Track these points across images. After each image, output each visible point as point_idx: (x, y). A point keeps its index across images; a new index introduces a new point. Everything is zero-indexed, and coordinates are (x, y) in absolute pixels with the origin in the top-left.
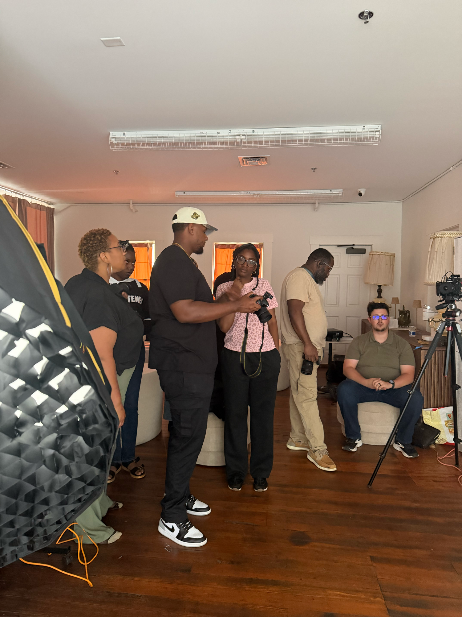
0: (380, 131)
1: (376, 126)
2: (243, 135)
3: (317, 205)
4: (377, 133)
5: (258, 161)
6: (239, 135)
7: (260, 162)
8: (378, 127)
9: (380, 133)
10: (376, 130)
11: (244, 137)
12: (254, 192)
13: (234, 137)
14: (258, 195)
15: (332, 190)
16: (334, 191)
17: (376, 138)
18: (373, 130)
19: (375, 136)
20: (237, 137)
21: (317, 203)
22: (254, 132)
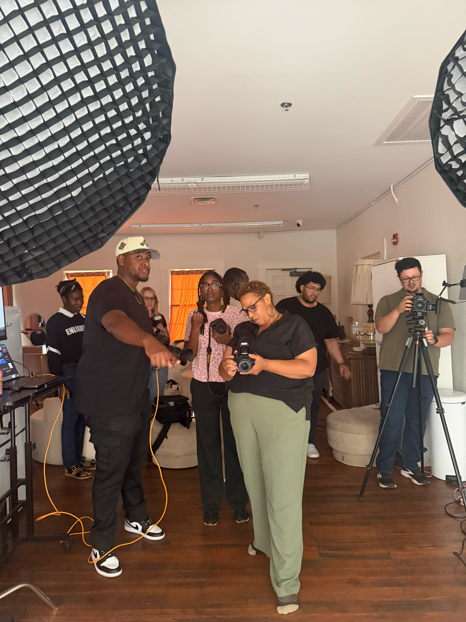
0: (308, 179)
1: (305, 175)
2: (194, 183)
3: (262, 234)
4: (306, 180)
5: (208, 201)
6: (190, 183)
7: (209, 202)
8: (307, 175)
9: (309, 181)
10: (305, 178)
11: (195, 184)
12: (205, 224)
13: (186, 184)
14: (208, 227)
15: (274, 222)
16: (276, 223)
17: (305, 184)
18: (302, 178)
19: (304, 183)
20: (189, 184)
21: (262, 232)
22: (203, 180)
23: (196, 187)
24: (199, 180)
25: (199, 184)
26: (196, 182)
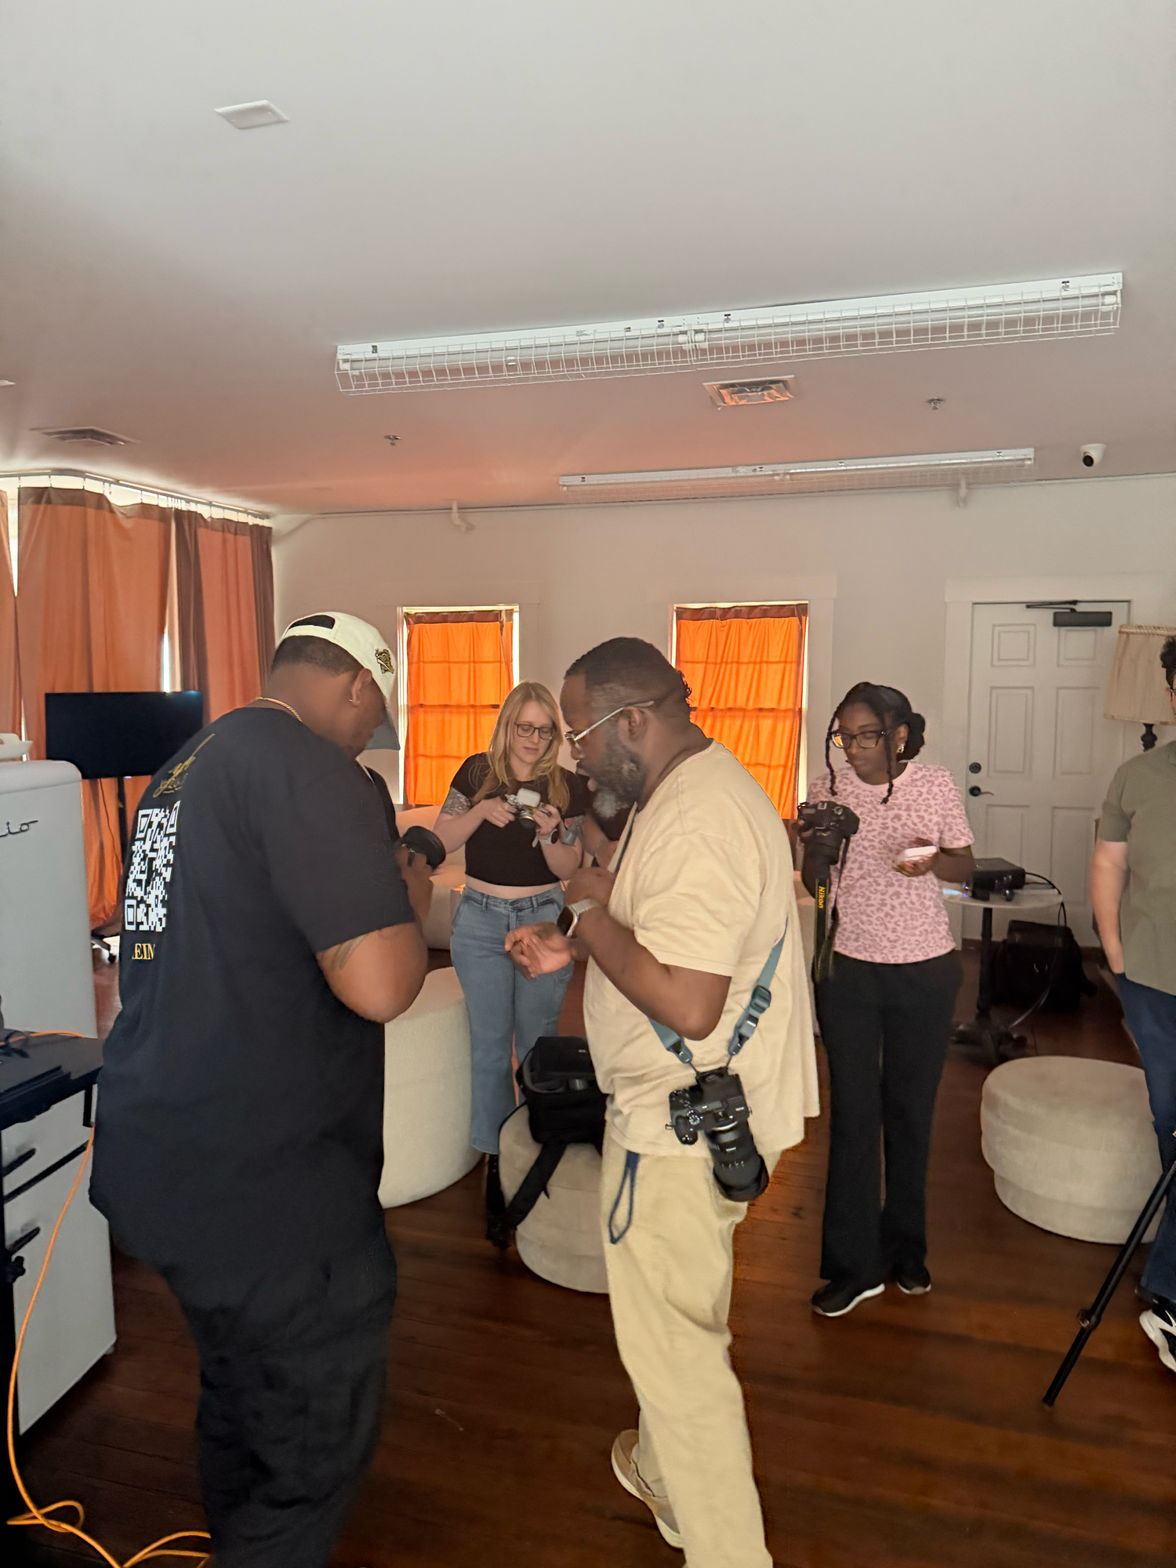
0: (1119, 293)
1: (1107, 279)
2: (697, 332)
3: (963, 491)
4: (1109, 299)
5: (765, 393)
6: (685, 333)
7: (770, 396)
8: (1113, 280)
9: (1119, 300)
10: (1103, 289)
11: (700, 337)
12: (773, 467)
13: (671, 339)
14: (784, 474)
15: (1004, 452)
16: (1008, 455)
17: (1106, 315)
18: (1095, 290)
19: (1105, 309)
20: (682, 338)
21: (963, 484)
22: (727, 320)
23: (705, 345)
24: (713, 320)
25: (714, 336)
26: (704, 327)
